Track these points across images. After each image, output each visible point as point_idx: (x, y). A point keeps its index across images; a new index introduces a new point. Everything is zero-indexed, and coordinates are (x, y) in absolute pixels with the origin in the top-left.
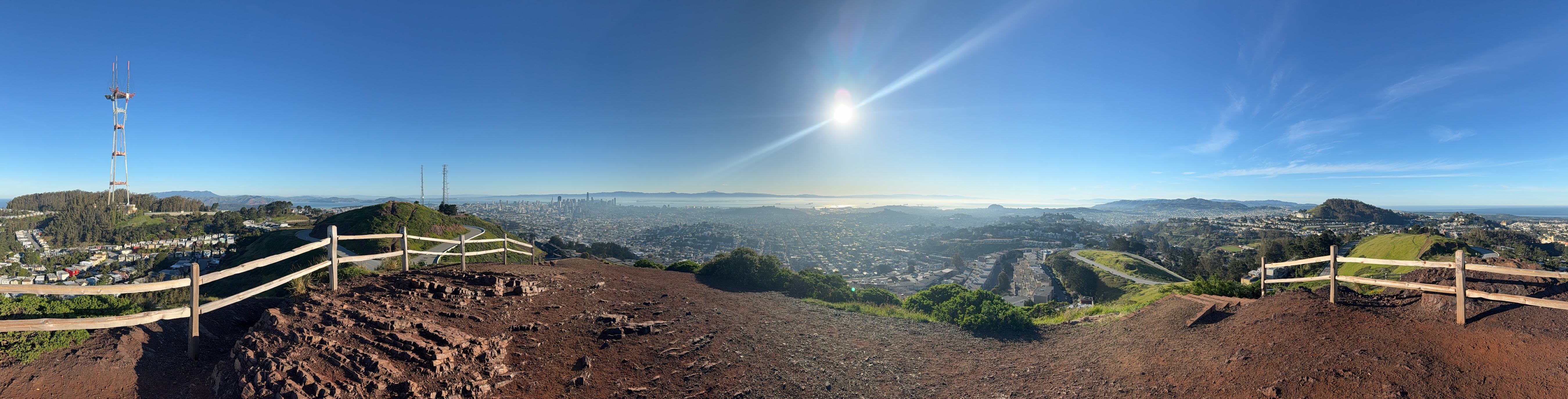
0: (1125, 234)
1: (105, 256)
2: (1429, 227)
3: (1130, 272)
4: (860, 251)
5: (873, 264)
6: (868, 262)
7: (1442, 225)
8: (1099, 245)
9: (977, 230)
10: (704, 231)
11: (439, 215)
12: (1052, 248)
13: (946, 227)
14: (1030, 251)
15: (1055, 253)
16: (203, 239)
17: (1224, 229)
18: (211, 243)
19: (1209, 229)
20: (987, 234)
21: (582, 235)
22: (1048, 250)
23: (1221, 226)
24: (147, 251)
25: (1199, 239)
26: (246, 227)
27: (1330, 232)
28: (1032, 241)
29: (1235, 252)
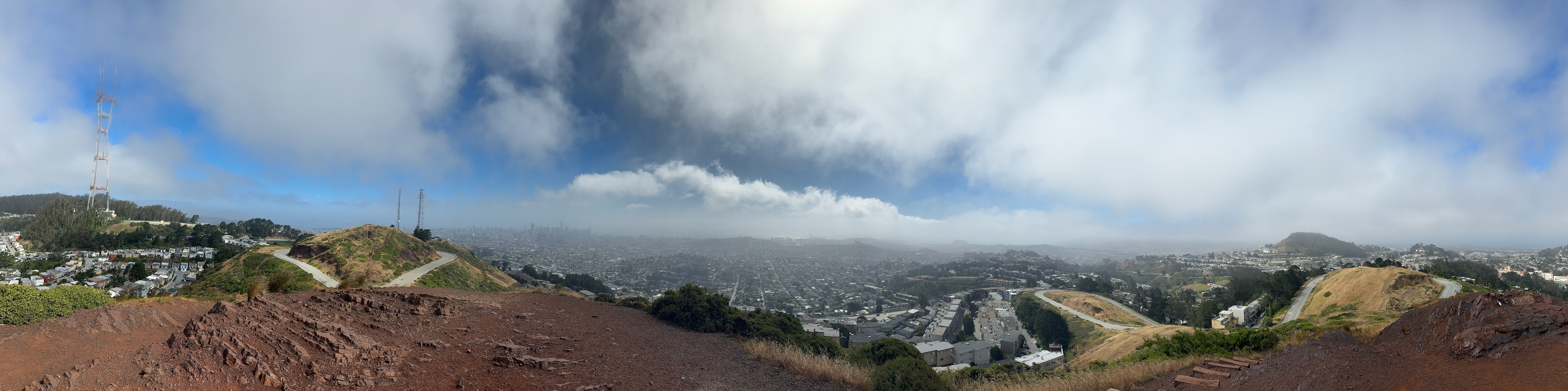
0: (1091, 274)
1: (82, 262)
2: (1391, 260)
3: (1098, 315)
6: (839, 298)
7: (1405, 257)
8: (1064, 284)
9: (942, 266)
11: (413, 241)
12: (1017, 287)
13: (913, 263)
14: (995, 291)
15: (1021, 293)
16: (181, 251)
17: (1192, 266)
18: (189, 256)
19: (1177, 267)
20: (953, 272)
21: (556, 265)
22: (1014, 290)
23: (1188, 263)
24: (124, 260)
25: (1167, 278)
26: (226, 242)
27: (1295, 267)
28: (997, 280)
29: (1203, 291)
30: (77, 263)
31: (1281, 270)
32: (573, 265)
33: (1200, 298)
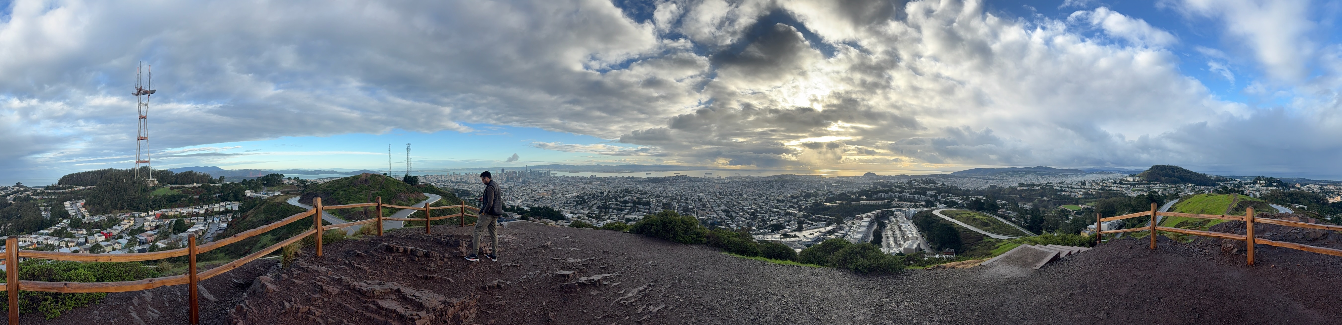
0: (981, 197)
1: (133, 221)
2: (1236, 189)
3: (985, 228)
4: (757, 211)
5: (768, 223)
6: (764, 222)
7: (1247, 186)
8: (959, 205)
9: (855, 193)
10: (625, 196)
11: (404, 186)
12: (918, 208)
13: (829, 192)
14: (899, 210)
15: (921, 212)
16: (213, 206)
17: (1066, 192)
18: (219, 210)
19: (1054, 192)
20: (863, 198)
21: (523, 200)
22: (915, 210)
23: (1062, 188)
24: (166, 217)
25: (1045, 200)
26: (248, 196)
27: (1154, 192)
28: (900, 202)
29: (1075, 211)
30: (130, 222)
31: (1142, 194)
32: (536, 200)
33: (1072, 215)
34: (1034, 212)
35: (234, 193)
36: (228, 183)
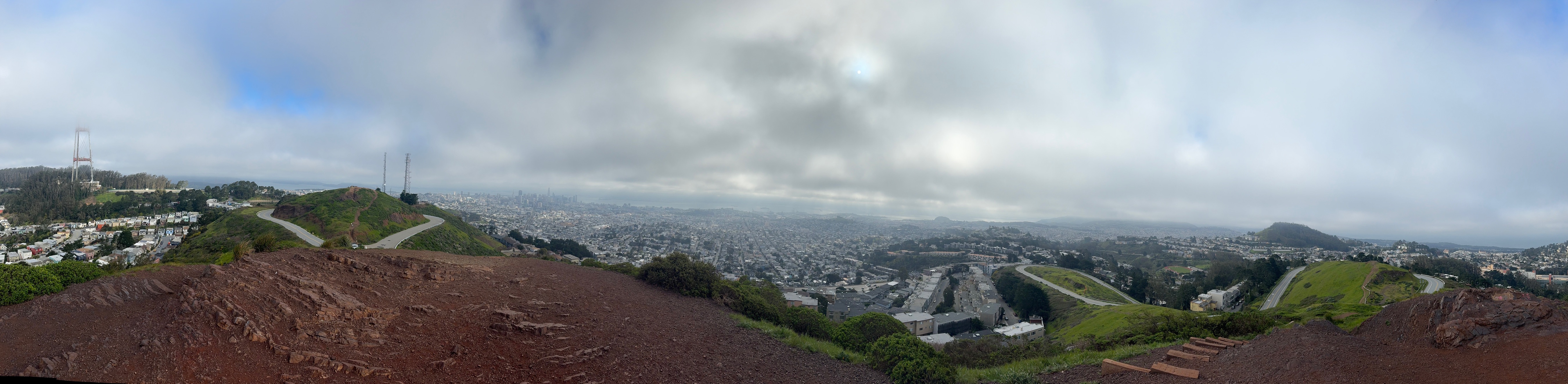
0: (1073, 251)
1: (69, 234)
2: (1373, 255)
3: (1078, 290)
4: (811, 258)
5: (824, 272)
6: (818, 270)
7: (1386, 253)
8: (1047, 261)
9: (923, 242)
10: (663, 231)
11: (400, 204)
12: (998, 263)
13: (894, 238)
14: (977, 265)
15: (1002, 268)
16: (166, 217)
17: (1173, 249)
18: (174, 221)
19: (1159, 249)
20: (934, 247)
21: (542, 230)
22: (995, 265)
23: (1170, 245)
24: (110, 229)
25: (1148, 258)
26: (210, 206)
27: (1277, 256)
28: (978, 255)
29: (1184, 274)
30: (65, 235)
31: (1262, 257)
32: (558, 231)
33: (1180, 280)
34: (1135, 273)
35: (193, 202)
36: (187, 189)
